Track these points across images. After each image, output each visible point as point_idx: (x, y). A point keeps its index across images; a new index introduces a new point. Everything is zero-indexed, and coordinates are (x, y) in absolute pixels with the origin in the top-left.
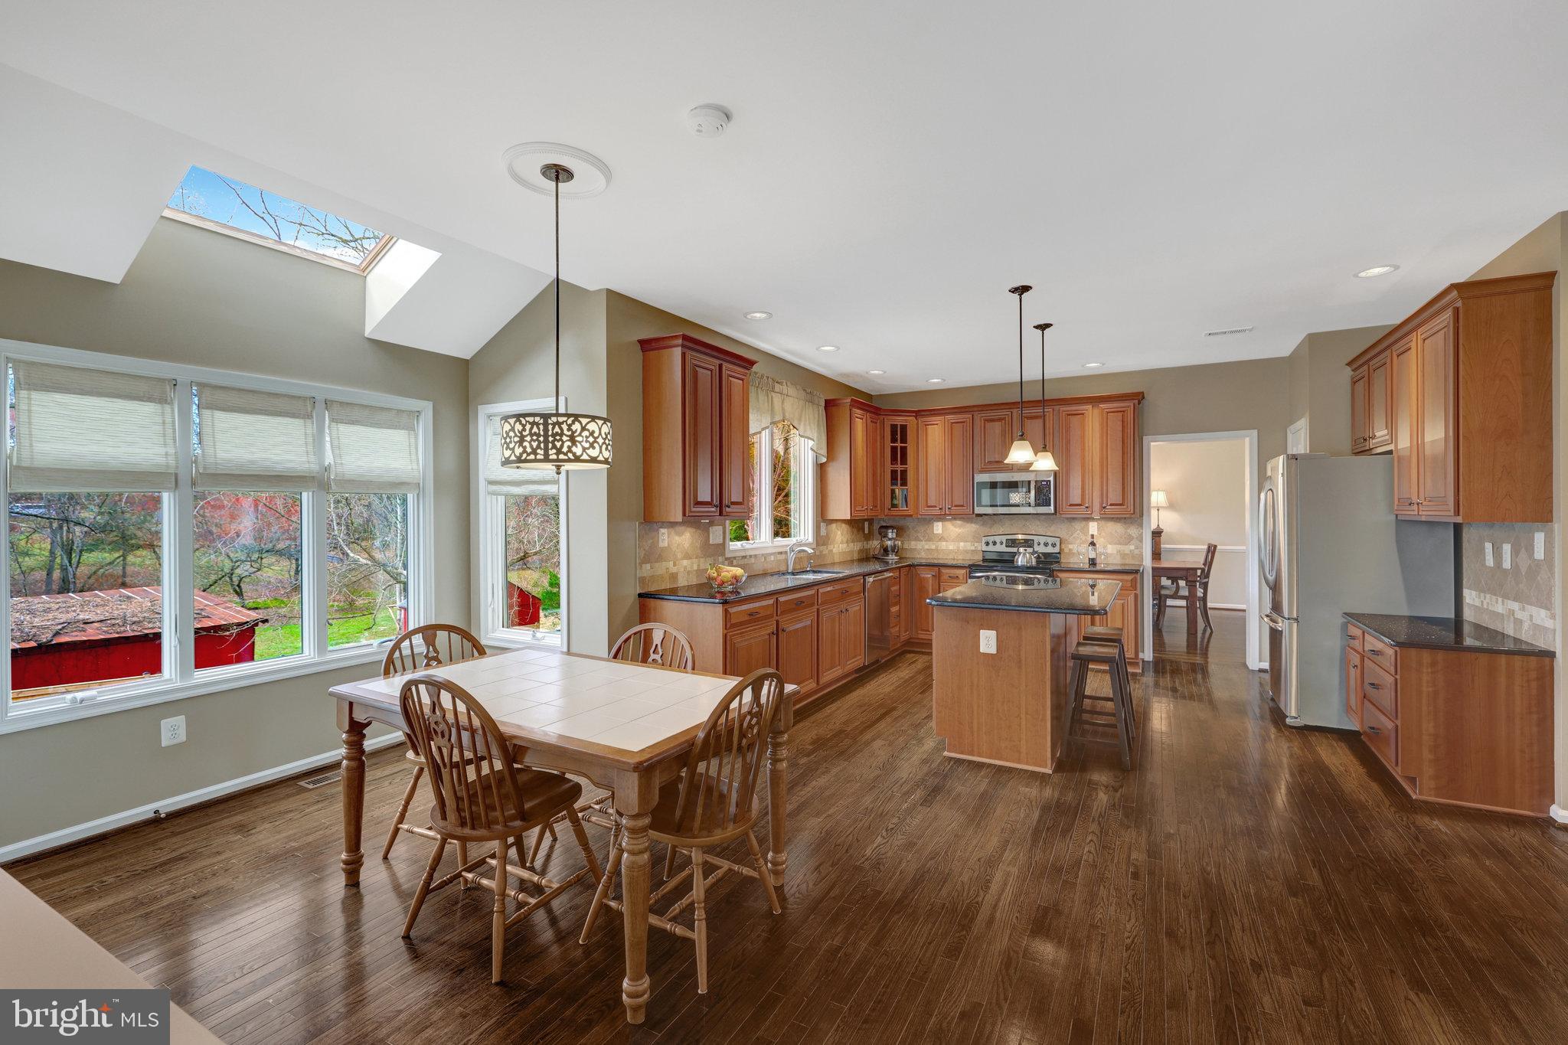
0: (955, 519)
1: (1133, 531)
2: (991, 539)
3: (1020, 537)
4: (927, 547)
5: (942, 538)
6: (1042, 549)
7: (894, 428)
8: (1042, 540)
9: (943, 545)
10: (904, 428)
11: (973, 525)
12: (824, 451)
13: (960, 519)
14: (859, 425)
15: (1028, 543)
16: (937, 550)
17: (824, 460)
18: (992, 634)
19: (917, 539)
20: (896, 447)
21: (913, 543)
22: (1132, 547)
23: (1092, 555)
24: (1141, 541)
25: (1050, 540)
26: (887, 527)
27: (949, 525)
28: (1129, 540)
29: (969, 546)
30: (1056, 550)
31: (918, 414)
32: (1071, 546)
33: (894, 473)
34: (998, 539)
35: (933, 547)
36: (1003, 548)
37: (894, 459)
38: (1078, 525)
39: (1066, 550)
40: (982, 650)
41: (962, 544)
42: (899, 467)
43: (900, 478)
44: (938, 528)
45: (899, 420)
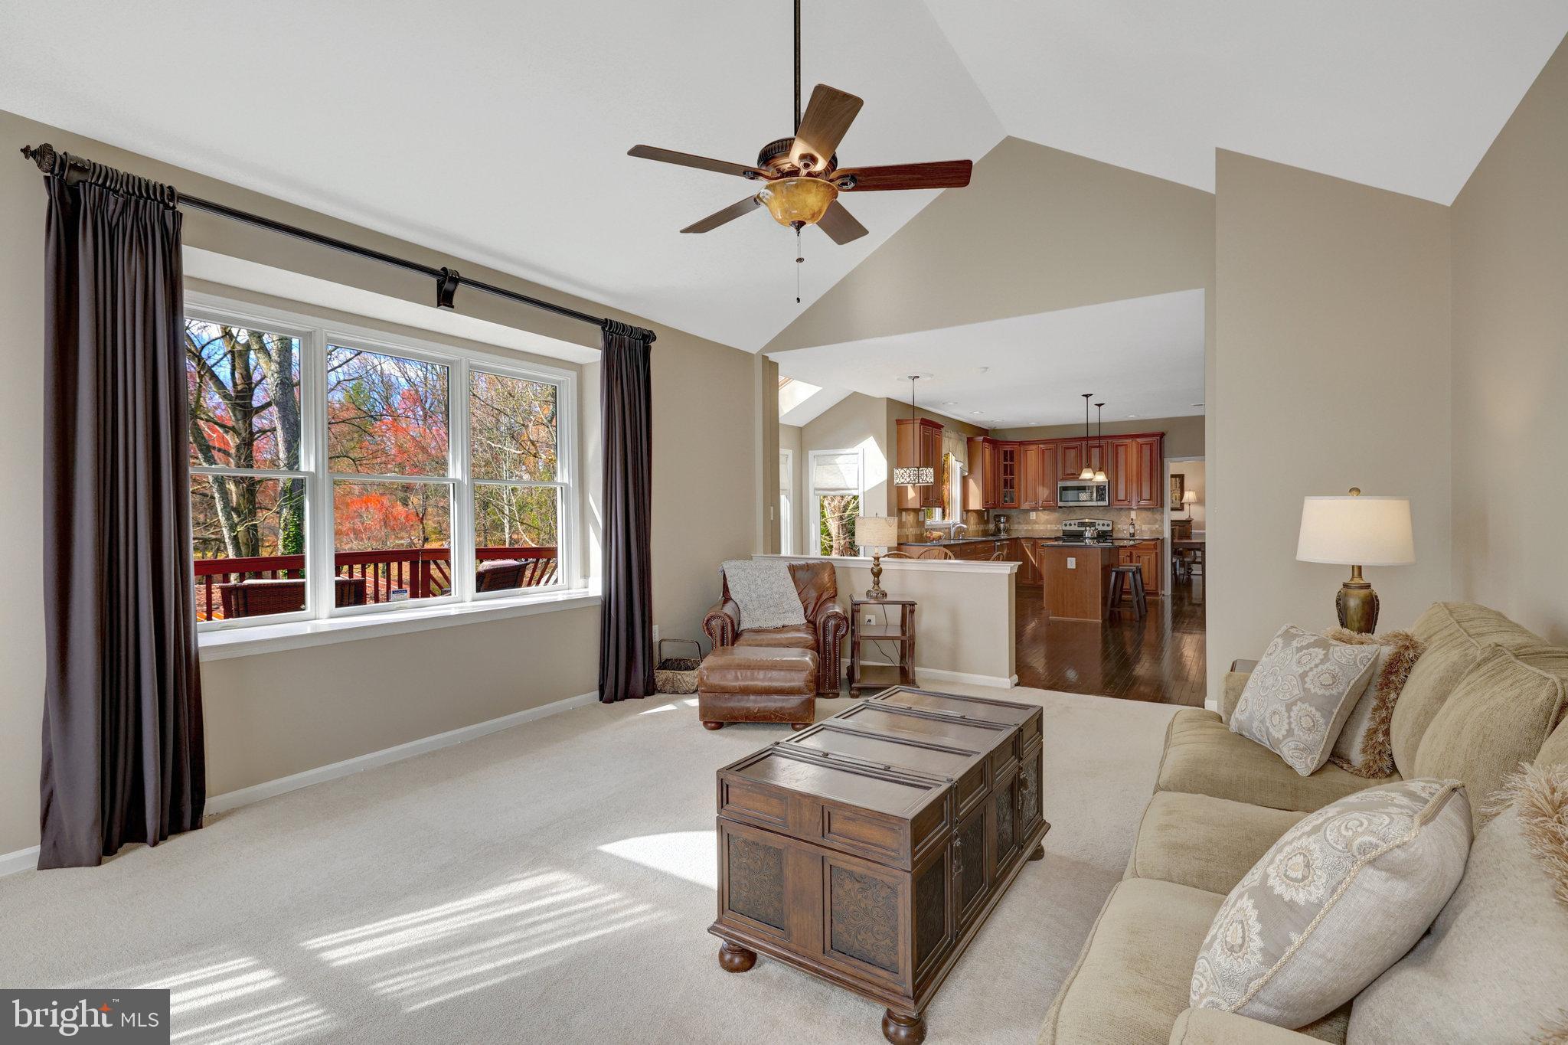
0: (1045, 510)
1: (1158, 516)
2: (1068, 522)
3: (1087, 520)
4: (1025, 528)
5: (1035, 522)
6: (1100, 528)
7: (1006, 453)
8: (1101, 522)
9: (1037, 527)
10: (1012, 452)
11: (1056, 514)
12: (967, 469)
13: (1048, 510)
14: (987, 452)
15: (1092, 525)
16: (1032, 530)
17: (967, 474)
18: (1074, 559)
19: (1019, 523)
20: (1007, 465)
21: (1016, 526)
22: (1157, 526)
23: (1132, 531)
24: (1163, 522)
25: (1106, 522)
26: (1000, 516)
27: (1040, 513)
28: (1156, 521)
29: (1054, 527)
30: (1110, 528)
31: (1021, 443)
32: (1119, 526)
33: (1006, 481)
34: (1072, 522)
35: (1030, 528)
36: (1076, 528)
37: (1006, 473)
38: (1123, 513)
39: (1116, 529)
40: (1069, 567)
41: (1049, 526)
42: (1009, 477)
43: (1009, 484)
44: (1033, 515)
45: (1008, 448)
